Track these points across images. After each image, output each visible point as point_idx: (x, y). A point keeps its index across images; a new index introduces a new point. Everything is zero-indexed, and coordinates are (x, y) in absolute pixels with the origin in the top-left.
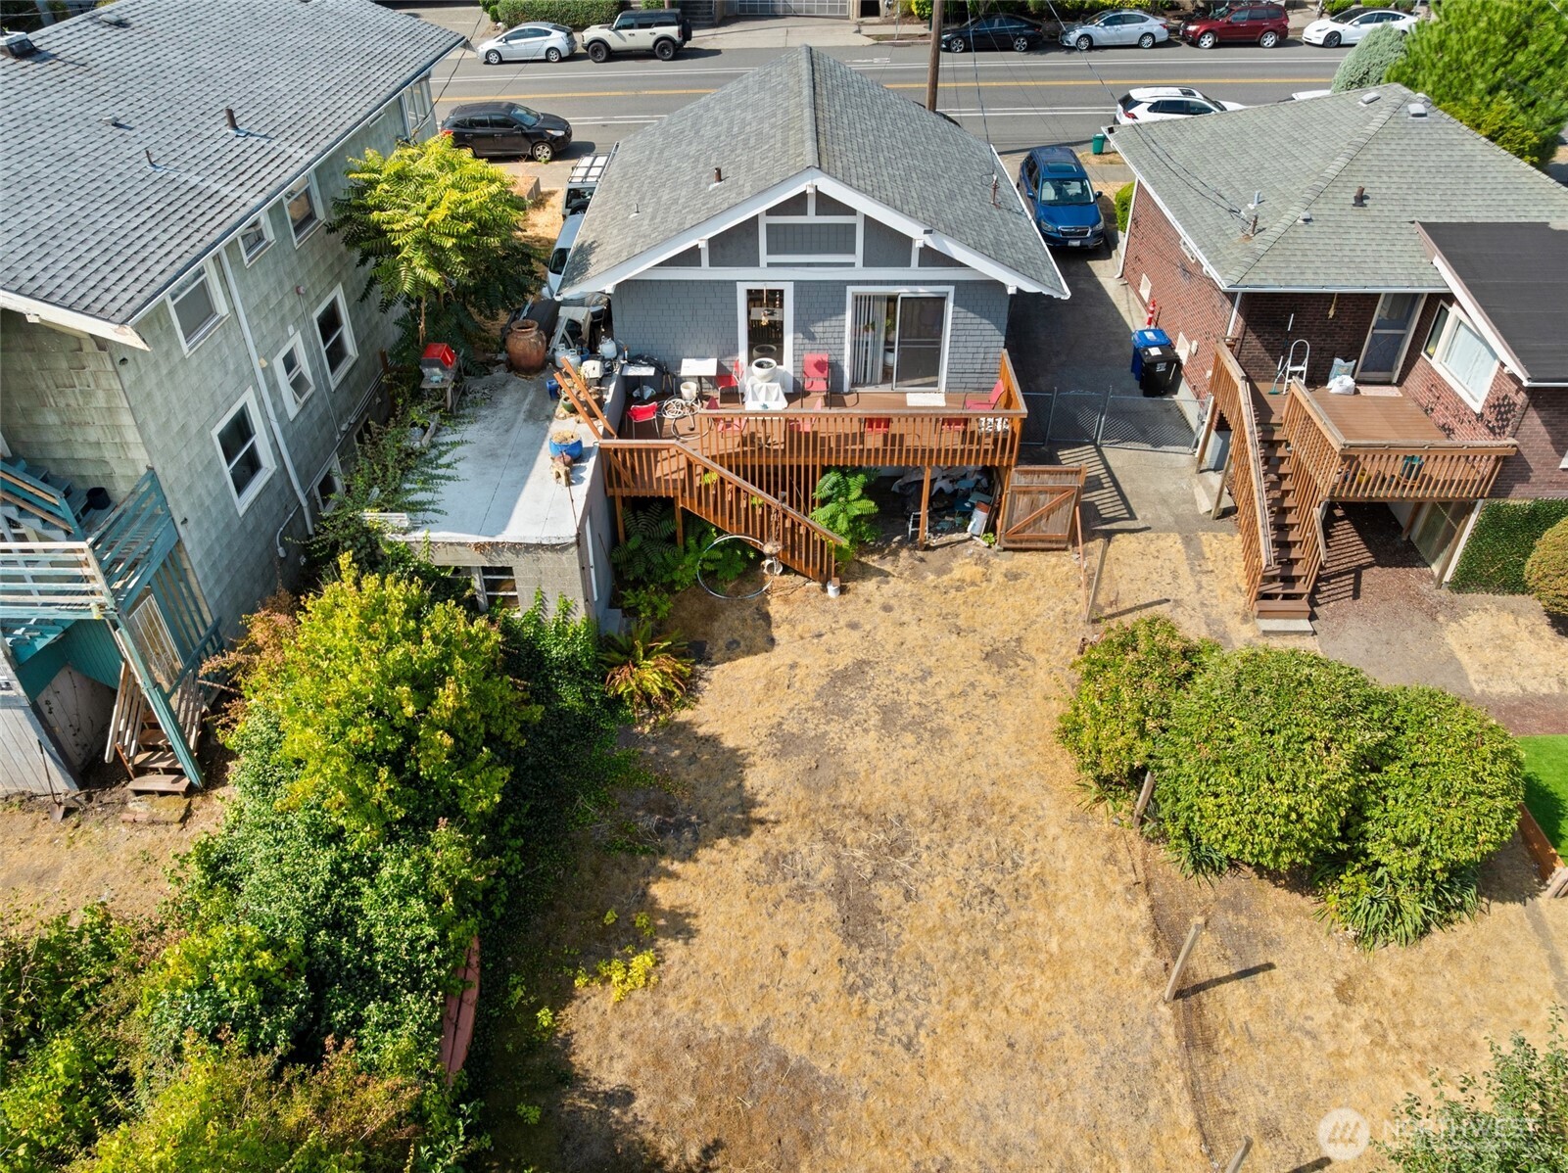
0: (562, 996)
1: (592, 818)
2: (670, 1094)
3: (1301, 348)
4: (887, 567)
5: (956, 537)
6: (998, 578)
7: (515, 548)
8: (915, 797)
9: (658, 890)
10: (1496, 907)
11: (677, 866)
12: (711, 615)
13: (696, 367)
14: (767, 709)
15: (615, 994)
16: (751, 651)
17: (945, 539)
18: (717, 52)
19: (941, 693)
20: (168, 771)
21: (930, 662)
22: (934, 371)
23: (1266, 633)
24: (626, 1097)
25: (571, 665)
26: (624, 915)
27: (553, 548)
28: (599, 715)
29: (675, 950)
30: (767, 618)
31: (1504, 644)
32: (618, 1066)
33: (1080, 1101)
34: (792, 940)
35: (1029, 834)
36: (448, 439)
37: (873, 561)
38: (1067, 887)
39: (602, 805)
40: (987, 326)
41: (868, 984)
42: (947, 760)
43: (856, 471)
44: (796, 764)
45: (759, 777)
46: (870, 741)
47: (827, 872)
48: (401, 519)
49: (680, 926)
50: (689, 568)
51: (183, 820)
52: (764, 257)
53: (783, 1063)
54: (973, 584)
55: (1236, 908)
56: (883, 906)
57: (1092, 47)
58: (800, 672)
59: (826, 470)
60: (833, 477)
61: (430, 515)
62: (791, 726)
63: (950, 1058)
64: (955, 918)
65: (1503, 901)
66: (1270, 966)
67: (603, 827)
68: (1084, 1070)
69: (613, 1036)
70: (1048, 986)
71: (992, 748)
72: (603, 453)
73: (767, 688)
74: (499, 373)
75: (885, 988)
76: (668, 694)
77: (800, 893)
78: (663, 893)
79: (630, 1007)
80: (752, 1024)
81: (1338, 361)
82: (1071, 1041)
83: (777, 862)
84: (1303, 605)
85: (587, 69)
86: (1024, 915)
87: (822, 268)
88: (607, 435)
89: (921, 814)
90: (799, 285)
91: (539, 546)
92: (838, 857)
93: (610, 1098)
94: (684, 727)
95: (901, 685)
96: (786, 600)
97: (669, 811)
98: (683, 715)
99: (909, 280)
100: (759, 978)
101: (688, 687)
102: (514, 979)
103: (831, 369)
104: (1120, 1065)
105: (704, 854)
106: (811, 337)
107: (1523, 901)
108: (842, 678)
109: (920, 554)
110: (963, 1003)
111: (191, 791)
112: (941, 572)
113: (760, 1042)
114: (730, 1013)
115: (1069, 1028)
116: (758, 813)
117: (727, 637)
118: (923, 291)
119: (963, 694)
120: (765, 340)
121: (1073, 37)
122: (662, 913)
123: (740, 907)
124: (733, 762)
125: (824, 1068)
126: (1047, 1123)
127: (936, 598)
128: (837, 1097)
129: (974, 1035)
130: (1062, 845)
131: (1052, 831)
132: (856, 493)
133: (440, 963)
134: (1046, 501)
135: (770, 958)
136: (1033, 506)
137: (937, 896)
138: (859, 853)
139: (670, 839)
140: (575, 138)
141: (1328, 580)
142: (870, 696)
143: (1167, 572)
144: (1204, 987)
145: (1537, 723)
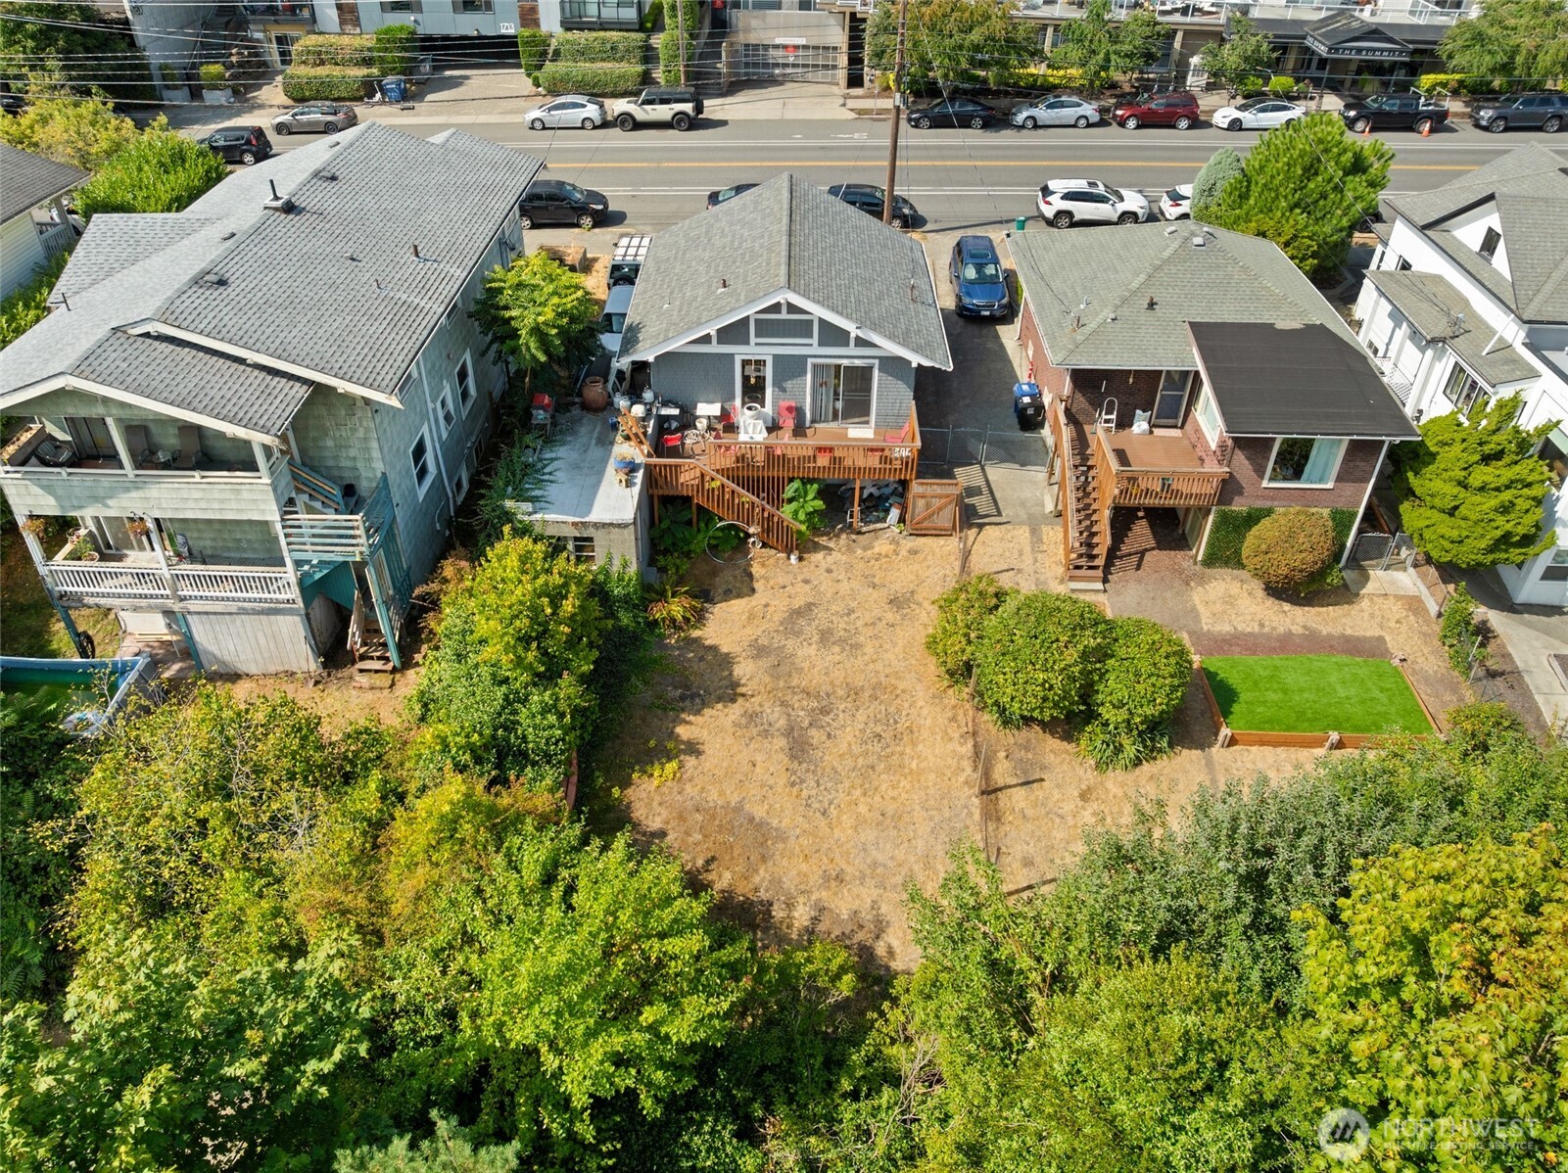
0: (626, 783)
1: (640, 691)
2: (688, 833)
3: (1111, 403)
4: (831, 545)
5: (879, 526)
6: (904, 553)
7: (596, 525)
8: (838, 683)
9: (680, 730)
10: (1185, 752)
11: (691, 718)
12: (714, 573)
13: (707, 410)
14: (749, 631)
15: (656, 783)
16: (739, 596)
17: (872, 527)
18: (724, 123)
19: (859, 623)
20: (379, 658)
21: (854, 604)
22: (867, 413)
23: (1073, 591)
24: (662, 834)
25: (626, 600)
26: (660, 742)
27: (619, 526)
28: (644, 631)
29: (690, 761)
30: (750, 576)
31: (1229, 600)
32: (658, 819)
33: (920, 844)
34: (759, 758)
35: (906, 705)
36: (548, 456)
37: (823, 541)
38: (925, 734)
39: (646, 683)
40: (901, 385)
41: (802, 781)
42: (860, 662)
43: (811, 481)
44: (765, 663)
45: (743, 670)
46: (812, 650)
47: (782, 722)
48: (528, 506)
49: (693, 749)
50: (701, 542)
51: (391, 687)
52: (753, 339)
53: (751, 820)
54: (887, 556)
55: (1027, 750)
56: (815, 742)
57: (1036, 126)
58: (771, 609)
59: (791, 480)
60: (796, 484)
61: (543, 505)
62: (763, 641)
63: (847, 820)
64: (856, 749)
65: (1190, 748)
66: (1042, 780)
67: (647, 695)
68: (924, 829)
69: (655, 804)
70: (908, 786)
71: (886, 656)
72: (649, 468)
73: (749, 618)
74: (576, 411)
75: (813, 784)
76: (687, 620)
77: (765, 734)
78: (682, 731)
79: (665, 789)
80: (734, 799)
81: (1138, 412)
82: (919, 814)
83: (752, 717)
84: (1099, 573)
85: (616, 138)
86: (898, 749)
87: (791, 347)
88: (649, 455)
89: (840, 693)
90: (776, 357)
91: (611, 524)
92: (789, 715)
93: (654, 835)
94: (696, 640)
95: (834, 618)
96: (763, 565)
97: (687, 687)
98: (696, 634)
99: (848, 356)
100: (739, 776)
101: (699, 617)
102: (597, 773)
103: (797, 412)
104: (945, 826)
105: (707, 711)
106: (784, 390)
107: (1203, 749)
108: (797, 613)
109: (854, 537)
110: (857, 793)
111: (394, 670)
112: (865, 549)
113: (738, 808)
114: (722, 793)
115: (917, 807)
116: (741, 690)
117: (725, 587)
118: (858, 362)
119: (873, 624)
120: (754, 391)
121: (1020, 118)
122: (683, 742)
123: (730, 740)
124: (727, 661)
125: (775, 823)
126: (900, 854)
127: (861, 565)
128: (782, 837)
129: (862, 809)
130: (925, 711)
131: (921, 703)
132: (810, 496)
133: (563, 752)
134: (936, 503)
135: (746, 767)
136: (928, 506)
137: (847, 737)
138: (802, 713)
139: (688, 703)
140: (611, 208)
141: (1121, 558)
142: (814, 624)
143: (1016, 551)
144: (1000, 789)
145: (1238, 649)
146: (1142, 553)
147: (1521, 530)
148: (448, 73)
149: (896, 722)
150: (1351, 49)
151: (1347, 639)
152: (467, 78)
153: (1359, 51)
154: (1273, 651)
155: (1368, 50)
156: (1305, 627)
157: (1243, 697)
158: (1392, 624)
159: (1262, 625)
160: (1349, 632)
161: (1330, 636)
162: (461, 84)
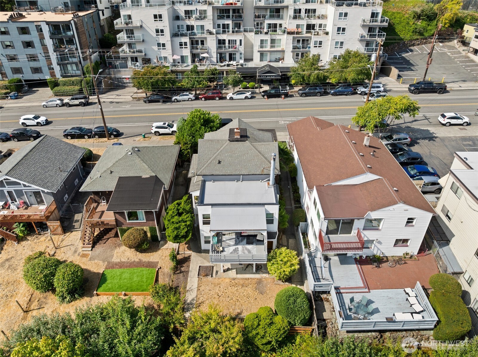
3: (104, 198)
4: (30, 238)
5: (47, 232)
6: (47, 240)
8: (5, 281)
10: (86, 298)
18: (95, 103)
22: (43, 202)
23: (83, 251)
30: (3, 248)
31: (124, 252)
37: (28, 238)
40: (49, 196)
42: (14, 274)
52: (7, 186)
54: (42, 242)
55: (45, 298)
66: (44, 307)
84: (91, 245)
85: (65, 110)
86: (10, 299)
87: (18, 188)
90: (14, 190)
95: (16, 261)
96: (8, 245)
99: (33, 189)
104: (10, 322)
106: (20, 198)
107: (91, 297)
108: (7, 260)
109: (37, 236)
112: (38, 239)
115: (5, 317)
118: (36, 190)
121: (173, 99)
127: (33, 244)
132: (21, 226)
134: (55, 227)
136: (53, 228)
141: (102, 240)
142: (9, 263)
143: (76, 239)
144: (31, 311)
145: (117, 267)
146: (108, 239)
147: (182, 234)
148: (34, 89)
149: (15, 291)
150: (264, 76)
151: (149, 262)
152: (38, 90)
153: (267, 76)
154: (127, 267)
155: (269, 76)
156: (140, 259)
157: (107, 282)
158: (163, 258)
159: (128, 259)
160: (151, 260)
161: (145, 262)
162: (35, 93)
